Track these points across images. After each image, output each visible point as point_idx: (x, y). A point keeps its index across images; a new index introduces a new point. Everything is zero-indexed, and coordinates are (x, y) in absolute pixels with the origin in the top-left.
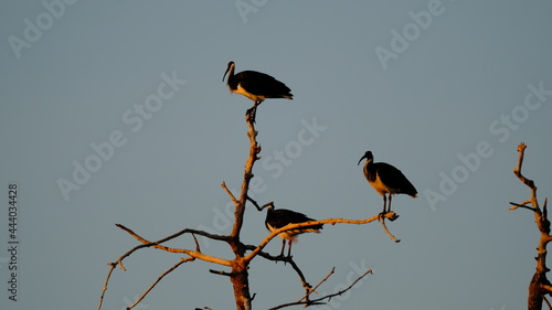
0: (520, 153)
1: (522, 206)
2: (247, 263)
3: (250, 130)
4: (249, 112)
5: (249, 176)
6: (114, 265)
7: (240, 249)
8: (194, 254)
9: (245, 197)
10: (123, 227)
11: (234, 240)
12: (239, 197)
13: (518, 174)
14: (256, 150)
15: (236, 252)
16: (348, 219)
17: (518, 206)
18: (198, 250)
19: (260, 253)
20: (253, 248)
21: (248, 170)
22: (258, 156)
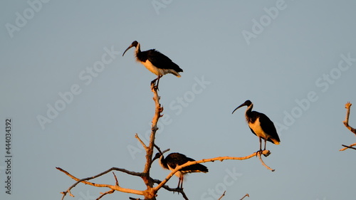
0: (347, 110)
1: (350, 147)
2: (155, 192)
3: (155, 95)
4: (153, 82)
5: (155, 130)
6: (65, 193)
7: (150, 182)
8: (114, 188)
9: (153, 144)
10: (61, 170)
11: (145, 176)
12: (148, 144)
13: (347, 125)
14: (160, 110)
15: (147, 185)
16: (233, 156)
17: (348, 147)
18: (117, 185)
19: (163, 186)
20: (159, 182)
21: (154, 125)
22: (161, 114)
